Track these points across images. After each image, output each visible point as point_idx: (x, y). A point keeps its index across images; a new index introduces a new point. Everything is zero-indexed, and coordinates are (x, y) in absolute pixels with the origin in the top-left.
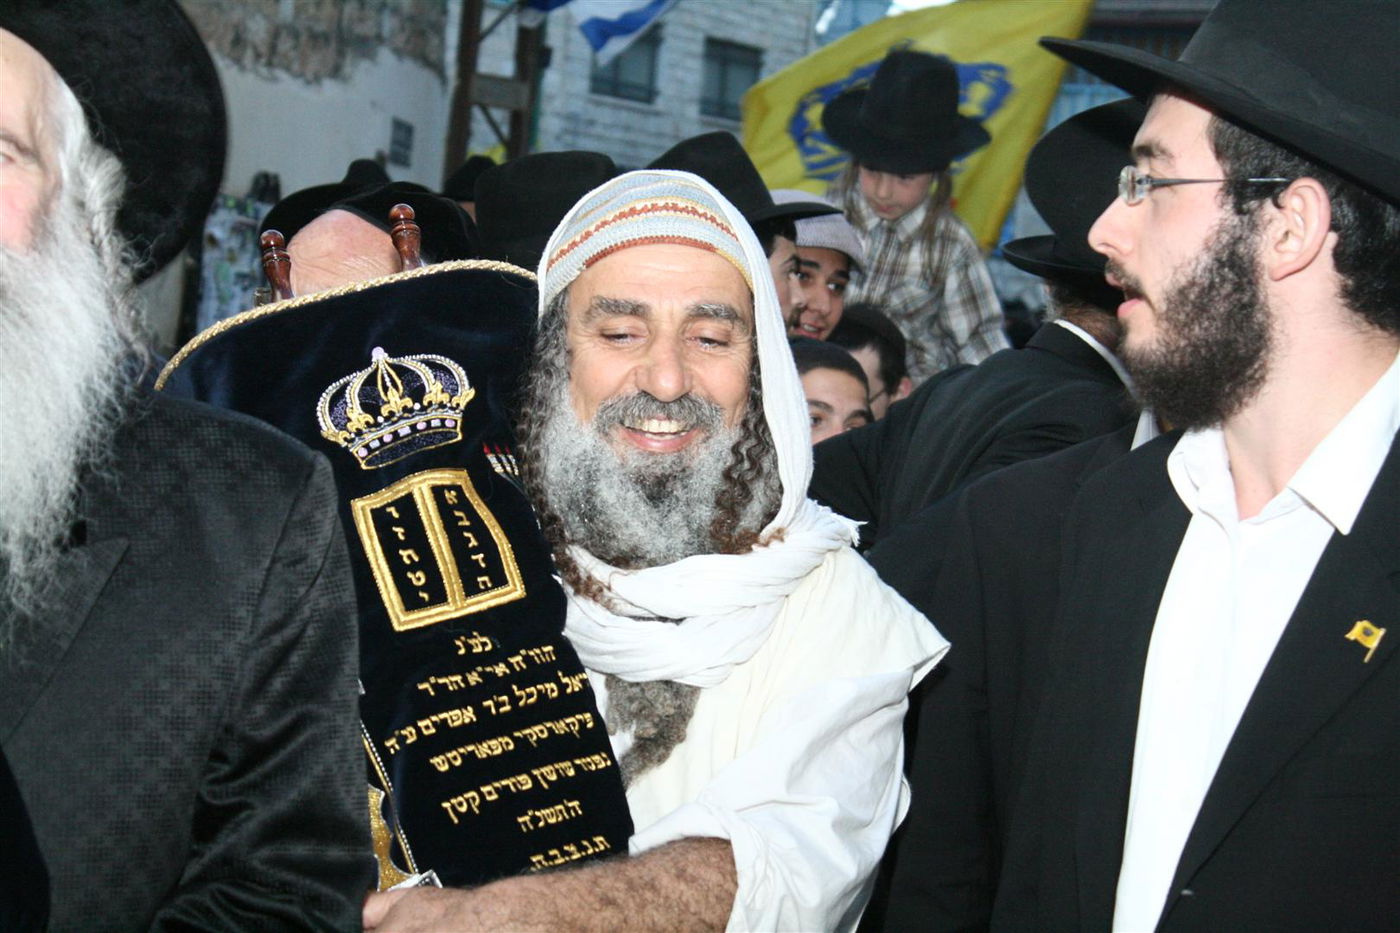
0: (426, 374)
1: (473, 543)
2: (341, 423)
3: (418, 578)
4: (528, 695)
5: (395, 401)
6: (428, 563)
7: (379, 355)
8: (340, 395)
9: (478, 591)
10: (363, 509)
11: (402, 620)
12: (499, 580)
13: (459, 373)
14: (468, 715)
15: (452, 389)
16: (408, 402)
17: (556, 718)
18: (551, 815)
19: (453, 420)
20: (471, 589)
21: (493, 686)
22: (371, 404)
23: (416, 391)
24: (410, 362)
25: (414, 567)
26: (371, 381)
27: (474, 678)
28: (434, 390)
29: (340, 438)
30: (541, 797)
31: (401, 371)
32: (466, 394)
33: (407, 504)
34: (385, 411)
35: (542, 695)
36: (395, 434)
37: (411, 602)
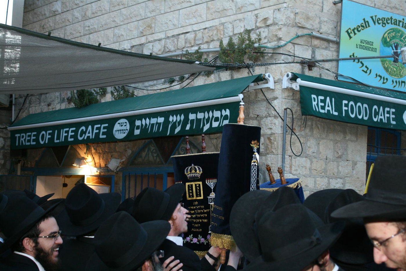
0: (197, 169)
1: (198, 191)
2: (187, 172)
3: (191, 194)
4: (199, 211)
5: (193, 171)
6: (192, 193)
7: (193, 165)
8: (188, 169)
9: (198, 197)
10: (187, 184)
11: (189, 199)
12: (200, 196)
13: (201, 170)
14: (193, 212)
15: (200, 171)
16: (194, 172)
17: (202, 214)
18: (196, 225)
19: (199, 176)
20: (197, 196)
21: (196, 209)
22: (191, 171)
23: (196, 171)
24: (196, 167)
25: (191, 193)
26: (191, 168)
27: (195, 207)
28: (198, 171)
29: (187, 174)
30: (196, 223)
31: (195, 168)
32: (201, 172)
33: (192, 185)
34: (192, 172)
35: (201, 211)
36: (192, 176)
37: (190, 197)
